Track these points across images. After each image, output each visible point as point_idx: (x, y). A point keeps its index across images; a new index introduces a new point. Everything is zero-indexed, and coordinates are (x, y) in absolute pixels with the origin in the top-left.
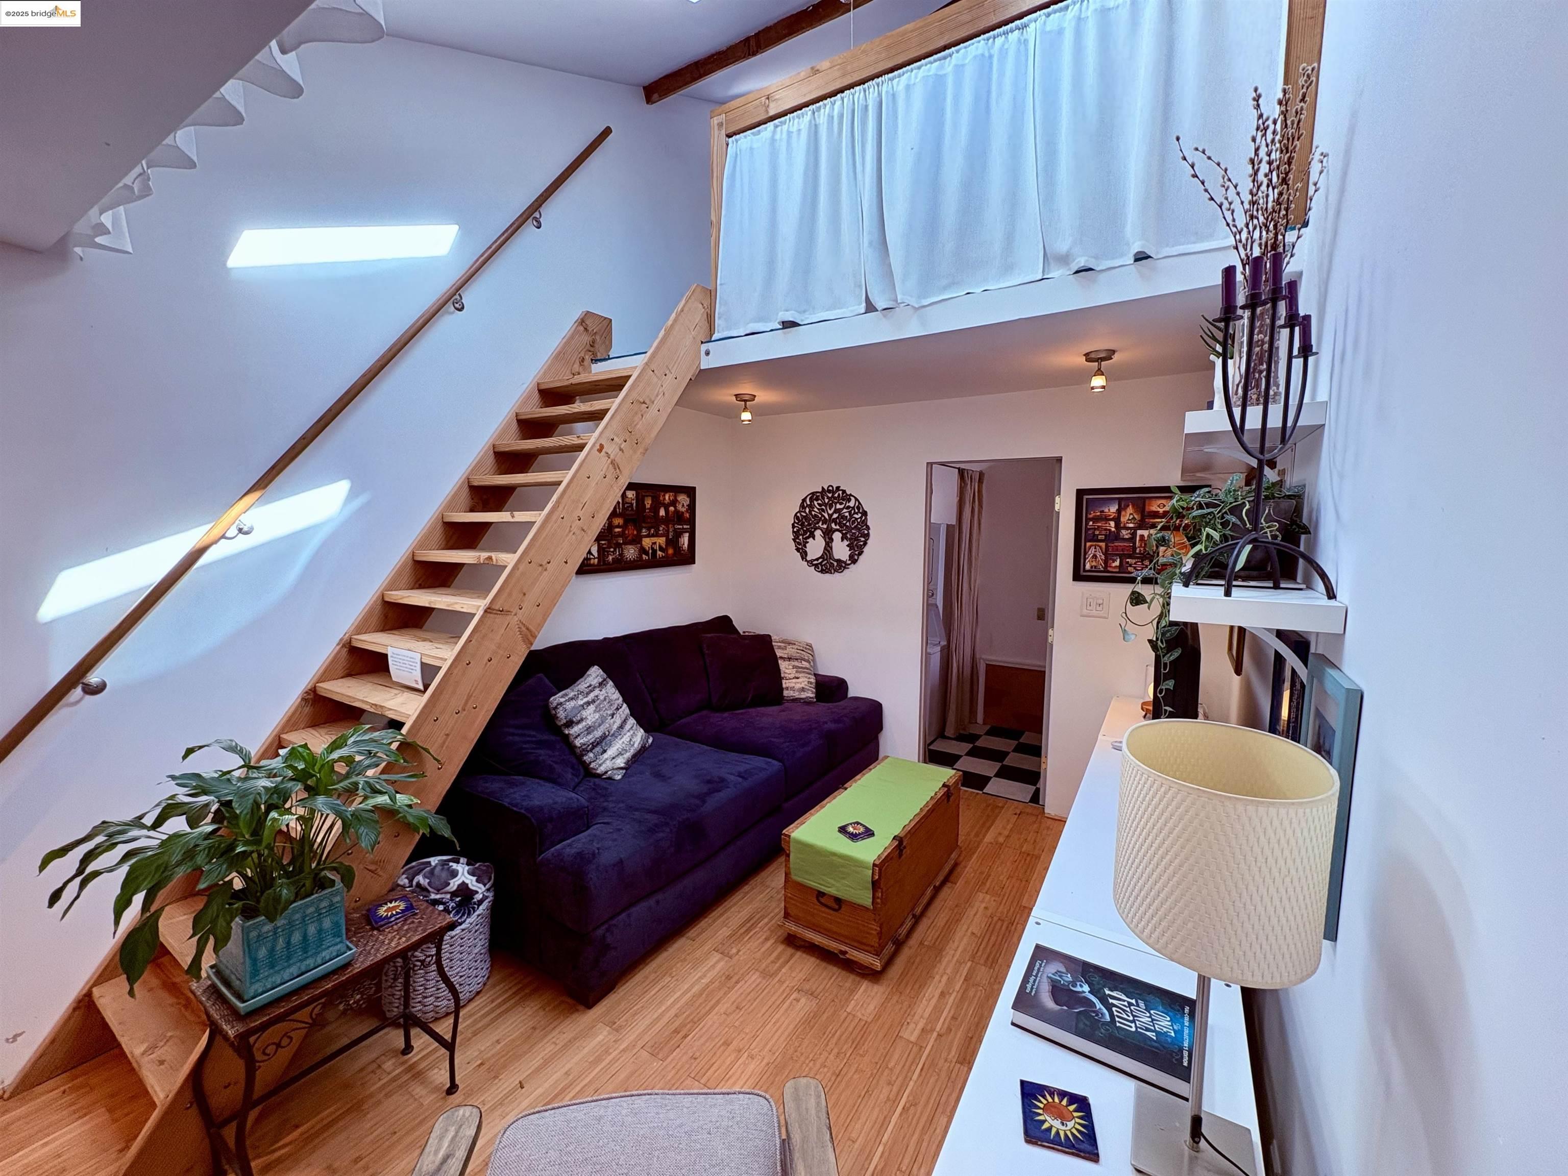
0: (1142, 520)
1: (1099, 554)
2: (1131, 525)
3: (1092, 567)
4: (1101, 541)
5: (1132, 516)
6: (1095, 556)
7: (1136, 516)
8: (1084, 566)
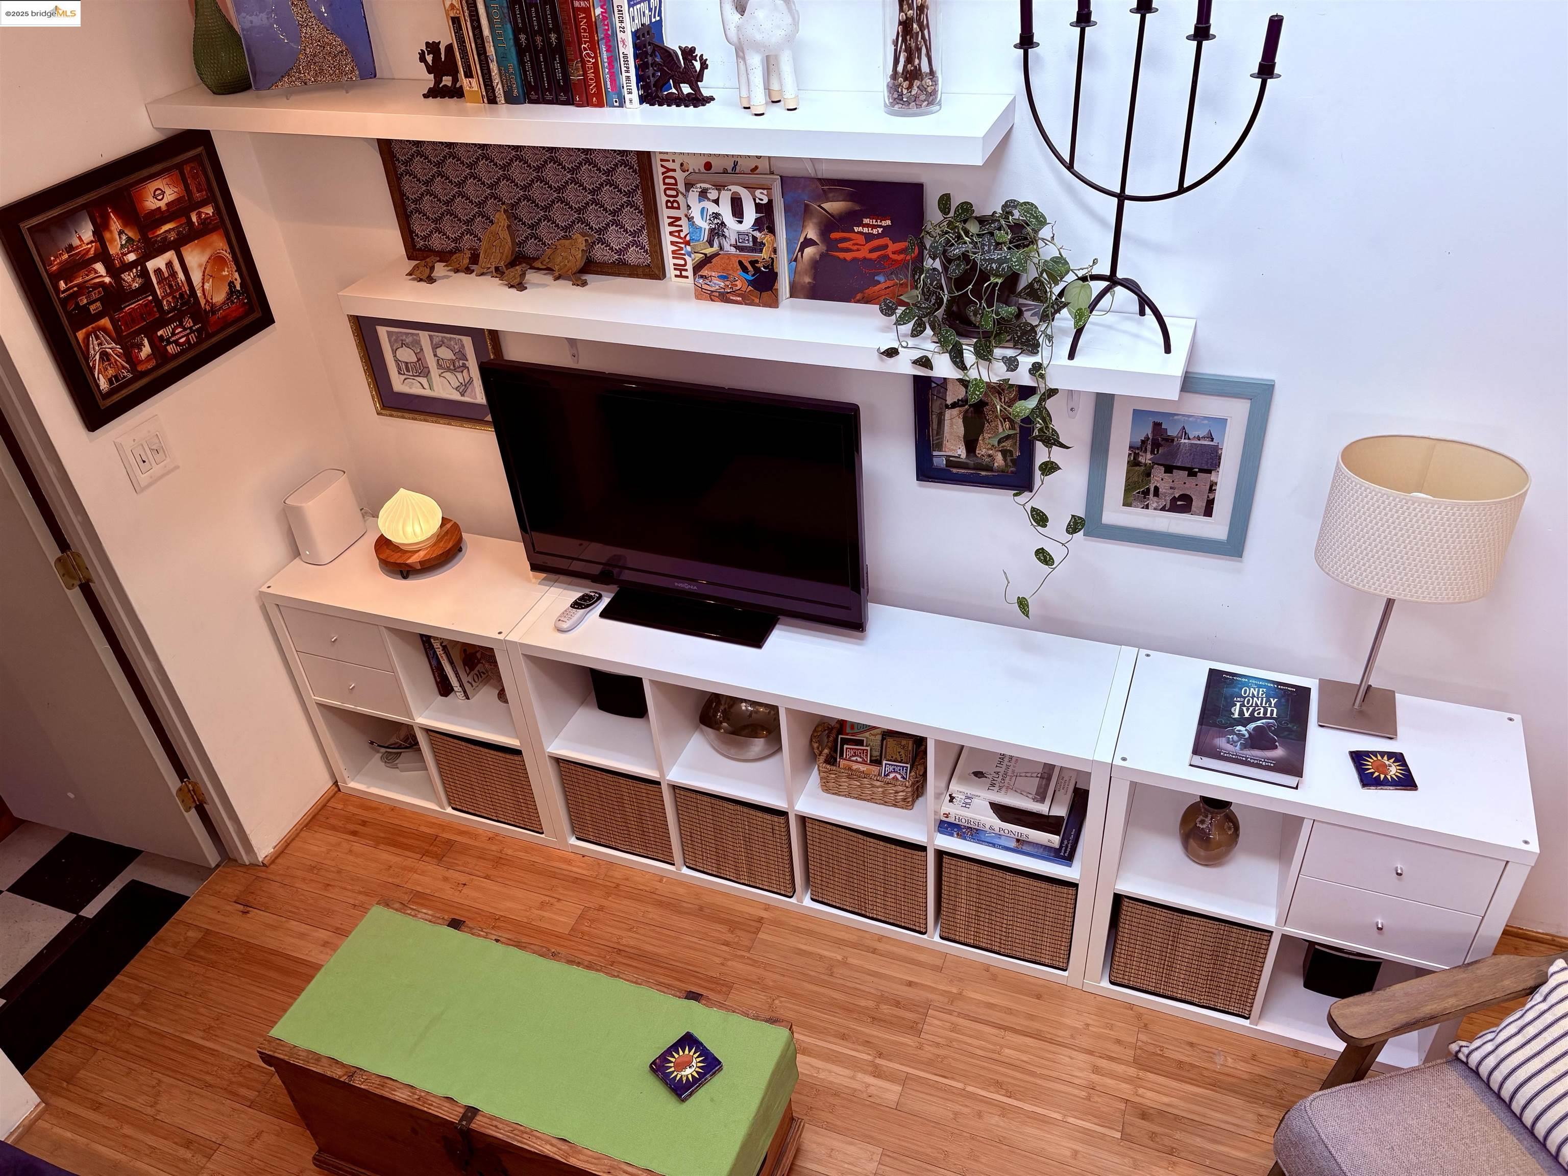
0: (144, 238)
1: (111, 347)
2: (132, 257)
3: (110, 382)
4: (99, 316)
5: (124, 237)
6: (105, 356)
7: (131, 234)
8: (98, 386)
